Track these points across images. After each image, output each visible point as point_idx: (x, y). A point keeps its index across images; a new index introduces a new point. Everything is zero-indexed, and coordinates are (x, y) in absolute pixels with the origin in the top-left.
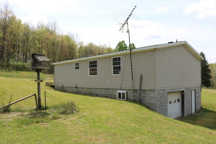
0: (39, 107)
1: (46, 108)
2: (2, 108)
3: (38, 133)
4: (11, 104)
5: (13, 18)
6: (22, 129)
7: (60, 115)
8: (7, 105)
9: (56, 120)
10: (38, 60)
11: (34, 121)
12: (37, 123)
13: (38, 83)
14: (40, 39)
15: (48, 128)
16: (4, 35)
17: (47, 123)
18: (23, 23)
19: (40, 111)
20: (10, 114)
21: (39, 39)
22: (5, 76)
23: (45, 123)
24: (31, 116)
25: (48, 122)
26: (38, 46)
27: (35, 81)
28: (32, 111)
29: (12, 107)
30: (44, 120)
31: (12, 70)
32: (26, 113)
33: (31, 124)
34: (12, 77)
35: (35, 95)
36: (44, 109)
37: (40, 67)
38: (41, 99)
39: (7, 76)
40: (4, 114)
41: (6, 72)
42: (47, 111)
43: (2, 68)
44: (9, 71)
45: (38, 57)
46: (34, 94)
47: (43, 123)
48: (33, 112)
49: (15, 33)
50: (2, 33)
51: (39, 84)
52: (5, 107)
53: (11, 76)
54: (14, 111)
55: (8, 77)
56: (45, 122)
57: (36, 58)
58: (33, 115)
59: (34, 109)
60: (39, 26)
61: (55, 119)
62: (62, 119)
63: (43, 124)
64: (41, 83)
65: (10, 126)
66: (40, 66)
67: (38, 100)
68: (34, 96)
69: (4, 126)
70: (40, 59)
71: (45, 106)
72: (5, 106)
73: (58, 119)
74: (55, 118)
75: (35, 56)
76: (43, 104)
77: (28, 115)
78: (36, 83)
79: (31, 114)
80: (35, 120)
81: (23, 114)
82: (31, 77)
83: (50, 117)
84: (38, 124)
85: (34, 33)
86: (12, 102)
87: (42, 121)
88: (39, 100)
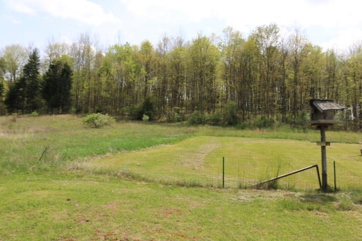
0: (324, 187)
1: (336, 190)
2: (266, 182)
3: (302, 225)
4: (279, 178)
5: (308, 48)
6: (282, 214)
7: (356, 205)
8: (273, 179)
9: (344, 212)
10: (320, 110)
11: (304, 206)
12: (310, 210)
13: (322, 146)
14: (357, 73)
15: (322, 221)
16: (295, 75)
17: (325, 214)
18: (324, 51)
19: (323, 194)
20: (276, 191)
21: (354, 73)
22: (297, 140)
23: (321, 213)
24: (304, 199)
25: (327, 212)
26: (352, 86)
27: (318, 143)
28: (311, 191)
29: (281, 182)
30: (323, 208)
31: (309, 129)
32: (299, 194)
33: (298, 210)
34: (307, 141)
35: (316, 166)
36: (331, 191)
37: (322, 121)
38: (327, 174)
39: (299, 138)
40: (268, 192)
41: (299, 132)
42: (337, 195)
43: (294, 127)
44: (305, 131)
45: (318, 104)
46: (315, 164)
47: (319, 213)
48: (312, 194)
49: (310, 70)
50: (293, 73)
51: (323, 148)
52: (271, 181)
53: (305, 139)
54: (282, 189)
55: (300, 140)
56: (323, 211)
57: (316, 106)
58: (309, 198)
59: (316, 190)
60: (352, 50)
61: (344, 209)
62: (356, 212)
63: (317, 214)
64: (327, 147)
65: (267, 207)
66: (325, 118)
67: (323, 174)
68: (315, 168)
69: (260, 206)
70: (323, 107)
71: (334, 186)
72: (271, 179)
73: (350, 210)
74: (342, 208)
75: (314, 103)
76: (330, 182)
77: (301, 196)
78: (320, 147)
79: (307, 196)
80: (307, 205)
81: (294, 194)
82: (339, 141)
83: (335, 204)
84: (309, 212)
85: (344, 64)
86: (281, 174)
87: (318, 209)
88: (325, 175)
